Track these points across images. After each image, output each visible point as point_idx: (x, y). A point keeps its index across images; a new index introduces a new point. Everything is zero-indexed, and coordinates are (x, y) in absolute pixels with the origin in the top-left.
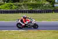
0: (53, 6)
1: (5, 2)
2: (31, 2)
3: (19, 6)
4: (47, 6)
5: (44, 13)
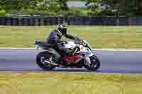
0: (63, 5)
4: (48, 5)
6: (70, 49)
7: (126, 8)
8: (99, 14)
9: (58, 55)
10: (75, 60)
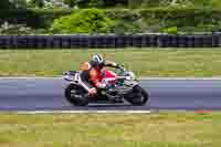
1: (76, 7)
2: (173, 4)
3: (127, 18)
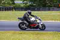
0: (13, 2)
4: (6, 2)
5: (3, 11)
6: (33, 21)
7: (39, 4)
8: (28, 6)
9: (28, 24)
10: (35, 26)
